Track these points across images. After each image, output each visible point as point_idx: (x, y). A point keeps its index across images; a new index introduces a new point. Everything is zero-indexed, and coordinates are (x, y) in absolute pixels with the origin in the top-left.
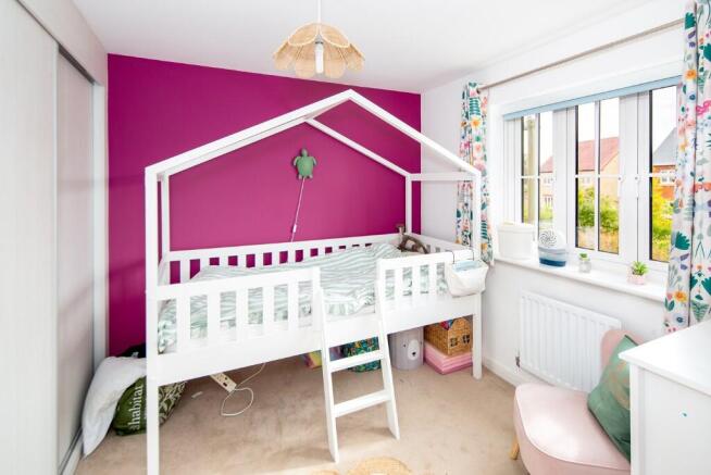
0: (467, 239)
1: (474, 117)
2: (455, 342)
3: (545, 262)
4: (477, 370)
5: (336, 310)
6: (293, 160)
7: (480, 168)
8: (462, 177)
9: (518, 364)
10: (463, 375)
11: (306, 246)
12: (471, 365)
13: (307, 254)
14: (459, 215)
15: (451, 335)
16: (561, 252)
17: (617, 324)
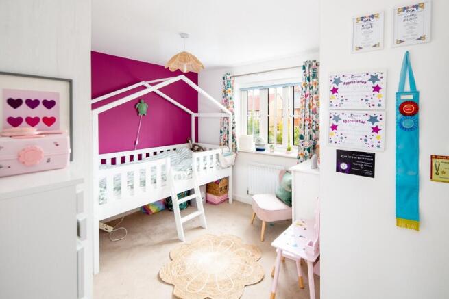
0: (226, 143)
1: (229, 89)
2: (221, 189)
3: (257, 150)
4: (231, 201)
5: (177, 177)
6: (135, 106)
7: (232, 111)
8: (223, 115)
9: (248, 193)
10: (225, 204)
11: (143, 152)
12: (228, 199)
13: (144, 156)
14: (221, 132)
15: (220, 186)
16: (264, 145)
17: (283, 168)
